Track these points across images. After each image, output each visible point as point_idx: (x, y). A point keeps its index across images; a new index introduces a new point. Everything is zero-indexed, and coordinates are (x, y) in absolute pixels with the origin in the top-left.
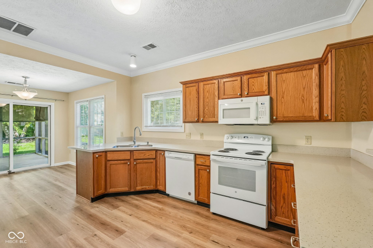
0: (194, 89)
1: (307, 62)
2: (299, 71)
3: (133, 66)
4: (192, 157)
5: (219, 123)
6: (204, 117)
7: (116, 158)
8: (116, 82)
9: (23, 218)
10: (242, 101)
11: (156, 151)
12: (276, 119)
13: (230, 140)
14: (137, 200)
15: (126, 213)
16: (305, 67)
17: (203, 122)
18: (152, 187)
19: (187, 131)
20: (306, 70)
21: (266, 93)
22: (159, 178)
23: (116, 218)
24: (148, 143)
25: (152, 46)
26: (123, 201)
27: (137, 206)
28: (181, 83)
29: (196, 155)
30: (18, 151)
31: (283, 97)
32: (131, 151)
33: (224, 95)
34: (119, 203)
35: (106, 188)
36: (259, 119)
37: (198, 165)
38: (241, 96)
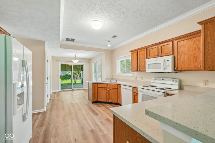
0: (136, 54)
1: (195, 32)
2: (192, 38)
3: (109, 46)
4: (131, 88)
5: (146, 71)
6: (140, 69)
7: (101, 87)
8: (105, 53)
9: (72, 104)
10: (157, 59)
11: (118, 85)
12: (177, 69)
13: (154, 81)
14: (109, 106)
15: (102, 109)
16: (195, 35)
17: (139, 71)
18: (116, 102)
19: (135, 76)
20: (196, 37)
21: (171, 53)
22: (119, 97)
23: (98, 110)
24: (117, 81)
25: (115, 36)
26: (103, 105)
27: (107, 108)
28: (130, 51)
29: (133, 87)
30: (76, 83)
31: (181, 56)
32: (107, 84)
33: (149, 56)
34: (101, 106)
35: (97, 99)
36: (166, 69)
37: (134, 93)
38: (158, 56)
